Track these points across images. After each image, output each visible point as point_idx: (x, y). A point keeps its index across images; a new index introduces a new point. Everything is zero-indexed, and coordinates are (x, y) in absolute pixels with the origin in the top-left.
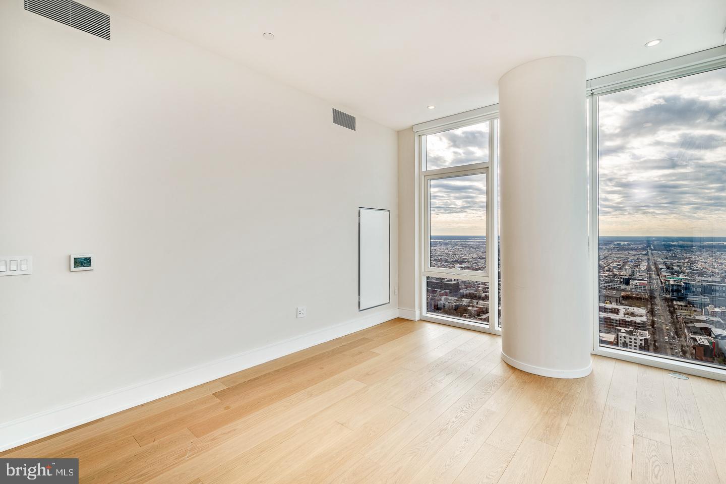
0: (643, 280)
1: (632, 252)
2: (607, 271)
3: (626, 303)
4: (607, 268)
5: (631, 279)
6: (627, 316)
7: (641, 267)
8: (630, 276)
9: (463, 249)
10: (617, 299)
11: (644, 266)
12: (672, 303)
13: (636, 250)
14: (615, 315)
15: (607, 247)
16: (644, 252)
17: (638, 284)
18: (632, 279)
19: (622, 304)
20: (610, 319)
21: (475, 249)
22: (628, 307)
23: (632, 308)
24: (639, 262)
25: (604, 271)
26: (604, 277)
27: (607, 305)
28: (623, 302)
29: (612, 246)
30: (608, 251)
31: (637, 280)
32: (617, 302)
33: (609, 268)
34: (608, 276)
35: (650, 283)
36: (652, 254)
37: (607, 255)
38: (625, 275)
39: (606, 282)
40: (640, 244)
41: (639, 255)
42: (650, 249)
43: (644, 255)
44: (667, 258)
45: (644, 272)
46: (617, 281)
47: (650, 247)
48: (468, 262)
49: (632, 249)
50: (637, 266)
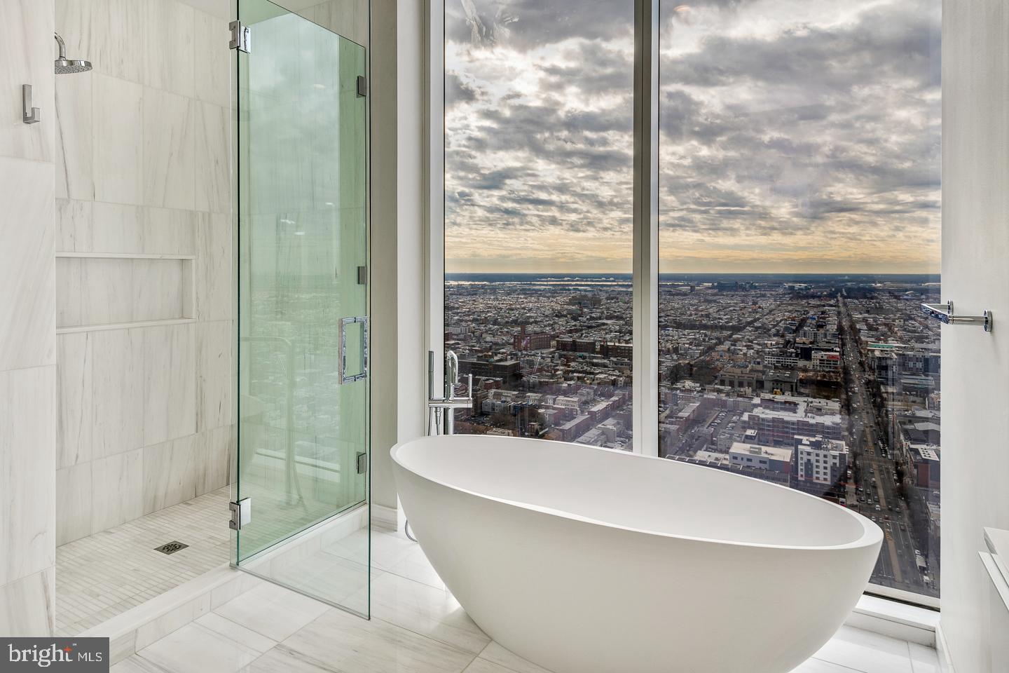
0: (832, 350)
1: (813, 302)
2: (775, 335)
3: (807, 391)
4: (773, 331)
5: (813, 349)
6: (810, 415)
7: (828, 327)
8: (811, 343)
9: (526, 298)
10: (792, 387)
11: (832, 328)
12: (879, 389)
13: (819, 297)
14: (791, 414)
15: (773, 293)
16: (832, 302)
17: (825, 358)
18: (816, 349)
19: (800, 394)
20: (782, 421)
21: (548, 298)
22: (810, 399)
23: (817, 400)
24: (824, 318)
25: (770, 336)
26: (769, 345)
27: (777, 396)
28: (802, 390)
29: (781, 291)
30: (775, 300)
31: (823, 350)
32: (792, 391)
33: (778, 331)
34: (777, 344)
35: (843, 355)
36: (845, 304)
37: (773, 307)
38: (804, 343)
39: (773, 355)
40: (826, 287)
41: (824, 306)
42: (842, 296)
43: (831, 306)
44: (868, 312)
45: (834, 335)
46: (792, 353)
47: (841, 292)
48: (536, 322)
49: (813, 297)
50: (821, 326)
